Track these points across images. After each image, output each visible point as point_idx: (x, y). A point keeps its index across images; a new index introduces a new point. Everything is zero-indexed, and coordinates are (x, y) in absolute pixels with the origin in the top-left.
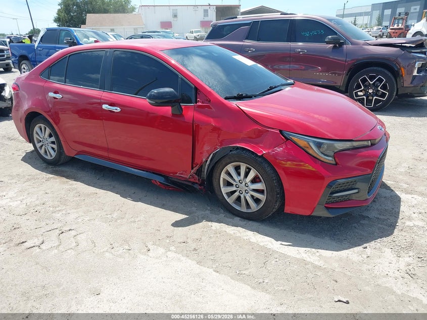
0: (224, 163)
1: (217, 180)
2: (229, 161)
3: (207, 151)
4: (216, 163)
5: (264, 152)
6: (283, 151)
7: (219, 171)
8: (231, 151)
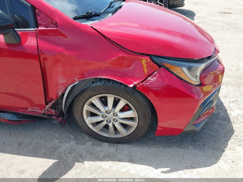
0: (87, 96)
1: (79, 113)
2: (93, 94)
3: (63, 84)
4: (76, 96)
5: (135, 83)
6: (157, 81)
7: (81, 104)
8: (93, 82)
